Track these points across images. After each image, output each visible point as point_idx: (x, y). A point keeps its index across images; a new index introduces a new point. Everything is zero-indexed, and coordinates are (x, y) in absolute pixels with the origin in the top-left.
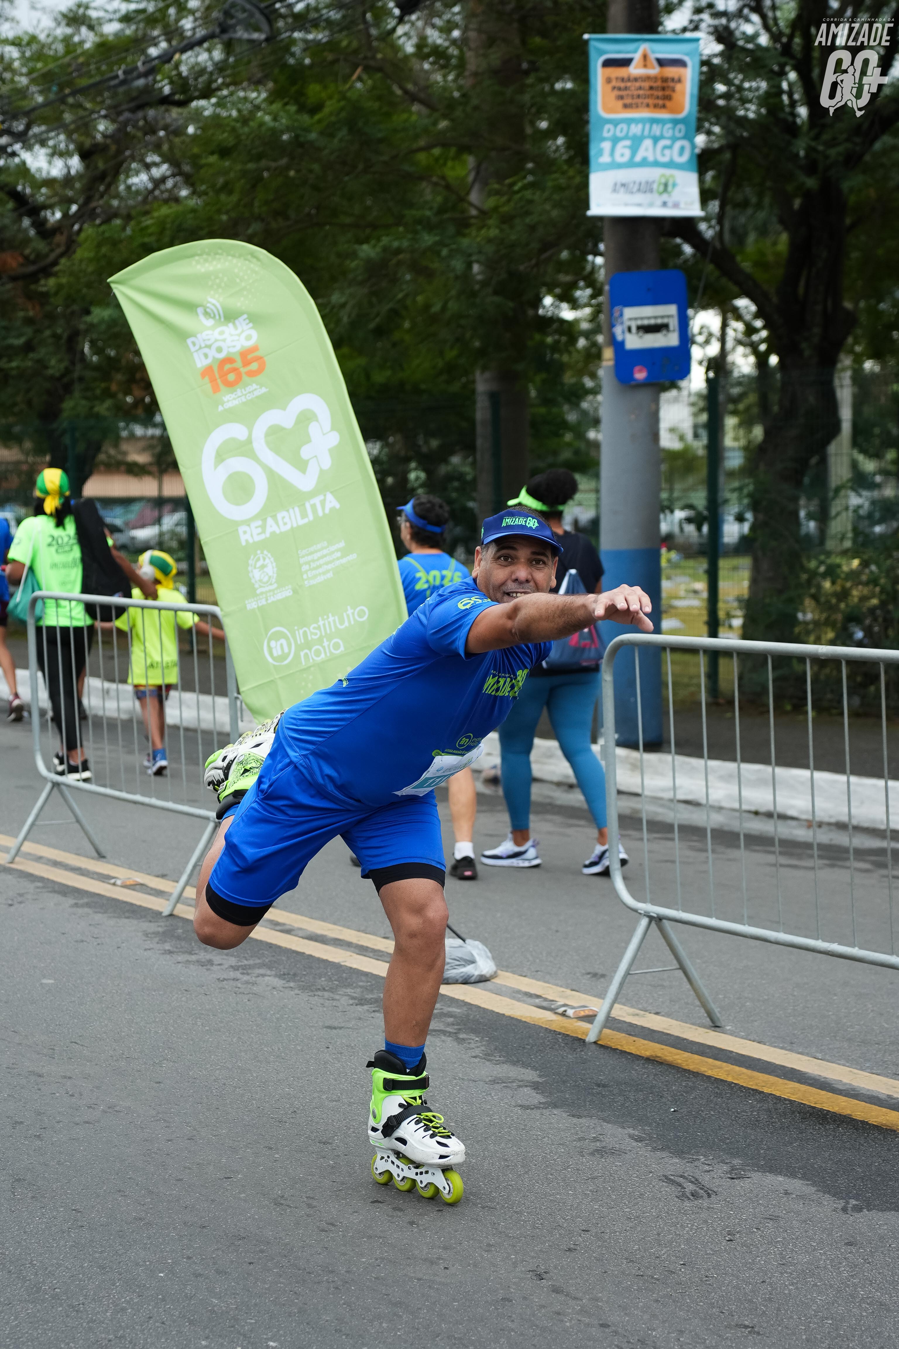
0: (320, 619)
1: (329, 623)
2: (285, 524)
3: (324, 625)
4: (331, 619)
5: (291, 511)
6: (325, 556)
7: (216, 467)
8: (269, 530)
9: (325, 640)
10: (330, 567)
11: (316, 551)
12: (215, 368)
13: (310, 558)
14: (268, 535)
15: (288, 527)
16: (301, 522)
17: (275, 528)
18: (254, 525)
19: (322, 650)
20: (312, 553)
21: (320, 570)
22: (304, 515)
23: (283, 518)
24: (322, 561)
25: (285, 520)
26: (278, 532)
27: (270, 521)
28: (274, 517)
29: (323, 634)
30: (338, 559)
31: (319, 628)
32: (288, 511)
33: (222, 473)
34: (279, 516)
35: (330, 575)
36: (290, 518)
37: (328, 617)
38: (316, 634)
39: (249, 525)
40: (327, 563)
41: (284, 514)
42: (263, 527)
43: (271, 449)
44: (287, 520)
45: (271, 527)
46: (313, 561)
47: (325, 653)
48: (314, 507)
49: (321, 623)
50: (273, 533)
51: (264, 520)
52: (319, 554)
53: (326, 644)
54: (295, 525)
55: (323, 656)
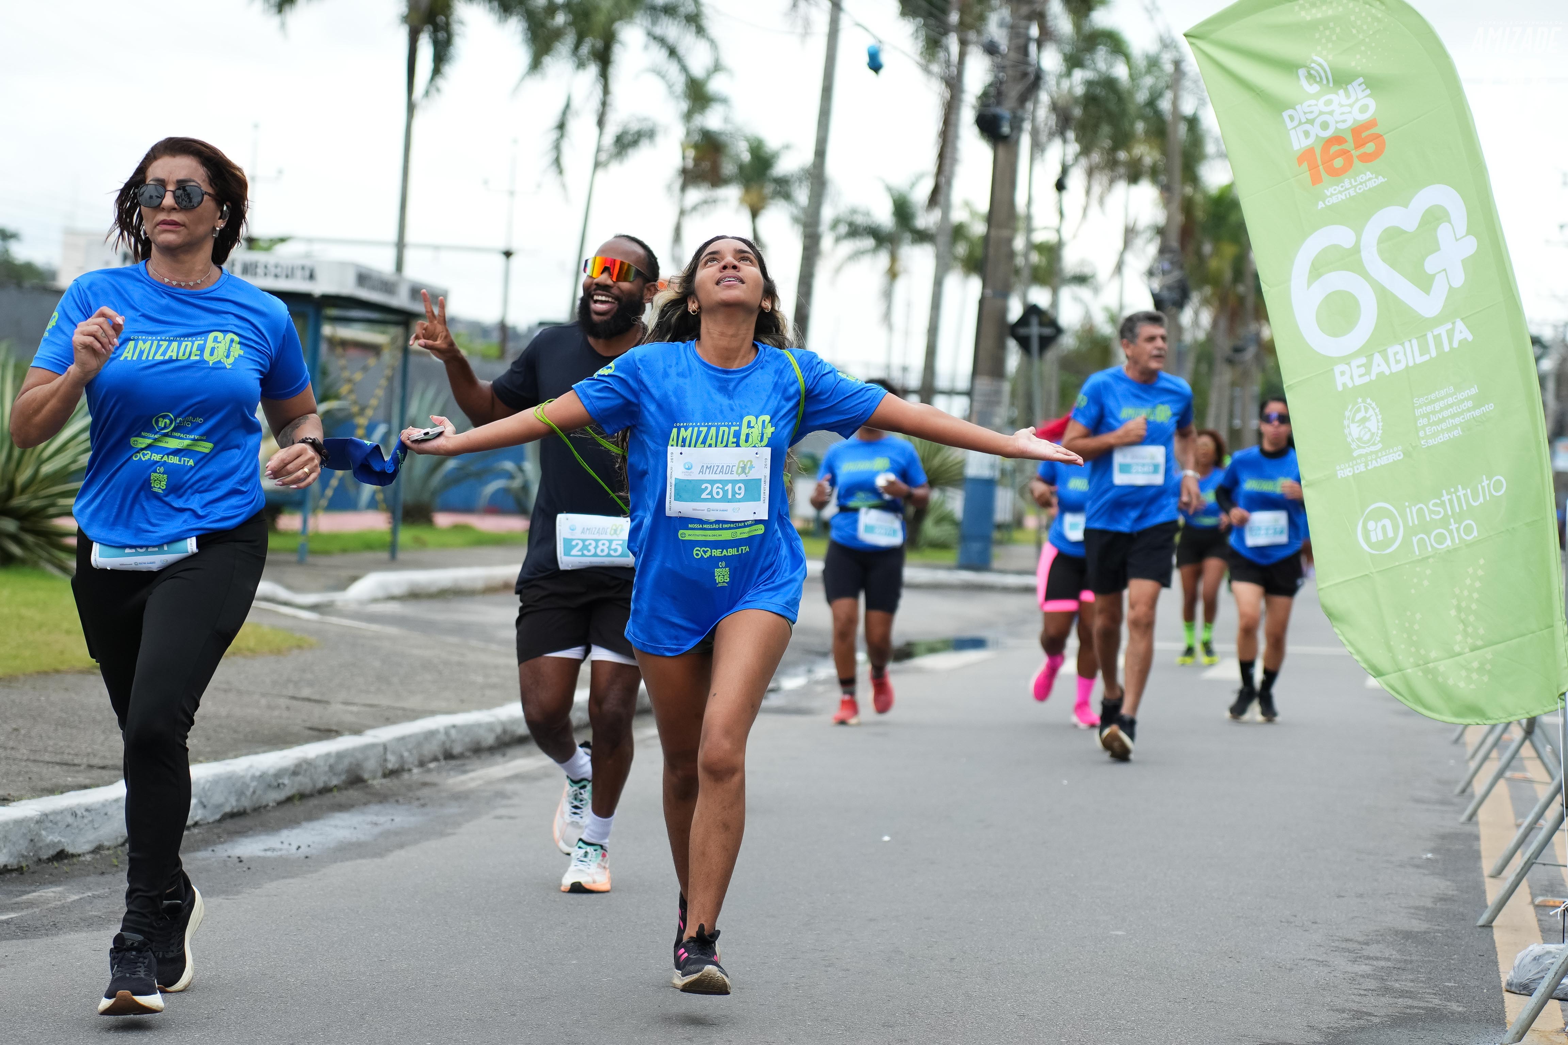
0: (1444, 492)
1: (1458, 498)
2: (1398, 362)
3: (1451, 501)
4: (1461, 493)
5: (1407, 345)
6: (1451, 406)
7: (1309, 285)
8: (1375, 371)
9: (1452, 521)
10: (1457, 421)
11: (1438, 400)
12: (1318, 152)
13: (1429, 408)
14: (1373, 377)
15: (1402, 366)
16: (1419, 360)
17: (1384, 368)
18: (1355, 363)
19: (1447, 534)
20: (1433, 402)
21: (1444, 426)
22: (1424, 350)
23: (1396, 354)
24: (1446, 413)
25: (1398, 357)
26: (1387, 373)
27: (1378, 358)
28: (1384, 353)
29: (1450, 513)
30: (1469, 410)
31: (1443, 504)
32: (1402, 344)
33: (1318, 293)
34: (1391, 351)
35: (1457, 433)
36: (1405, 354)
37: (1457, 490)
38: (1439, 512)
39: (1349, 364)
40: (1453, 416)
41: (1398, 348)
42: (1368, 366)
43: (1384, 260)
44: (1400, 356)
45: (1379, 366)
46: (1434, 412)
47: (1453, 539)
48: (1437, 338)
49: (1446, 498)
50: (1381, 375)
51: (1370, 357)
52: (1442, 404)
53: (1453, 526)
54: (1411, 364)
55: (1449, 542)
